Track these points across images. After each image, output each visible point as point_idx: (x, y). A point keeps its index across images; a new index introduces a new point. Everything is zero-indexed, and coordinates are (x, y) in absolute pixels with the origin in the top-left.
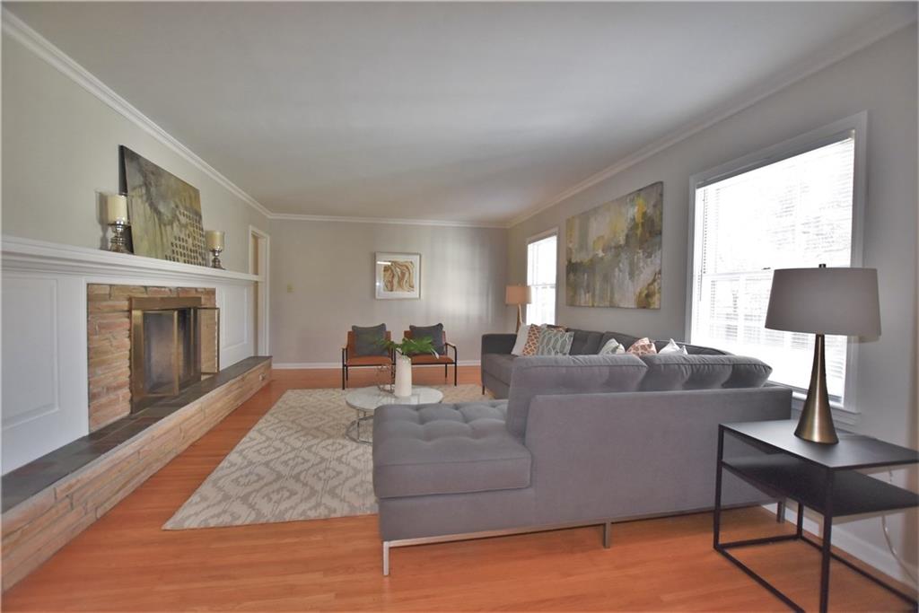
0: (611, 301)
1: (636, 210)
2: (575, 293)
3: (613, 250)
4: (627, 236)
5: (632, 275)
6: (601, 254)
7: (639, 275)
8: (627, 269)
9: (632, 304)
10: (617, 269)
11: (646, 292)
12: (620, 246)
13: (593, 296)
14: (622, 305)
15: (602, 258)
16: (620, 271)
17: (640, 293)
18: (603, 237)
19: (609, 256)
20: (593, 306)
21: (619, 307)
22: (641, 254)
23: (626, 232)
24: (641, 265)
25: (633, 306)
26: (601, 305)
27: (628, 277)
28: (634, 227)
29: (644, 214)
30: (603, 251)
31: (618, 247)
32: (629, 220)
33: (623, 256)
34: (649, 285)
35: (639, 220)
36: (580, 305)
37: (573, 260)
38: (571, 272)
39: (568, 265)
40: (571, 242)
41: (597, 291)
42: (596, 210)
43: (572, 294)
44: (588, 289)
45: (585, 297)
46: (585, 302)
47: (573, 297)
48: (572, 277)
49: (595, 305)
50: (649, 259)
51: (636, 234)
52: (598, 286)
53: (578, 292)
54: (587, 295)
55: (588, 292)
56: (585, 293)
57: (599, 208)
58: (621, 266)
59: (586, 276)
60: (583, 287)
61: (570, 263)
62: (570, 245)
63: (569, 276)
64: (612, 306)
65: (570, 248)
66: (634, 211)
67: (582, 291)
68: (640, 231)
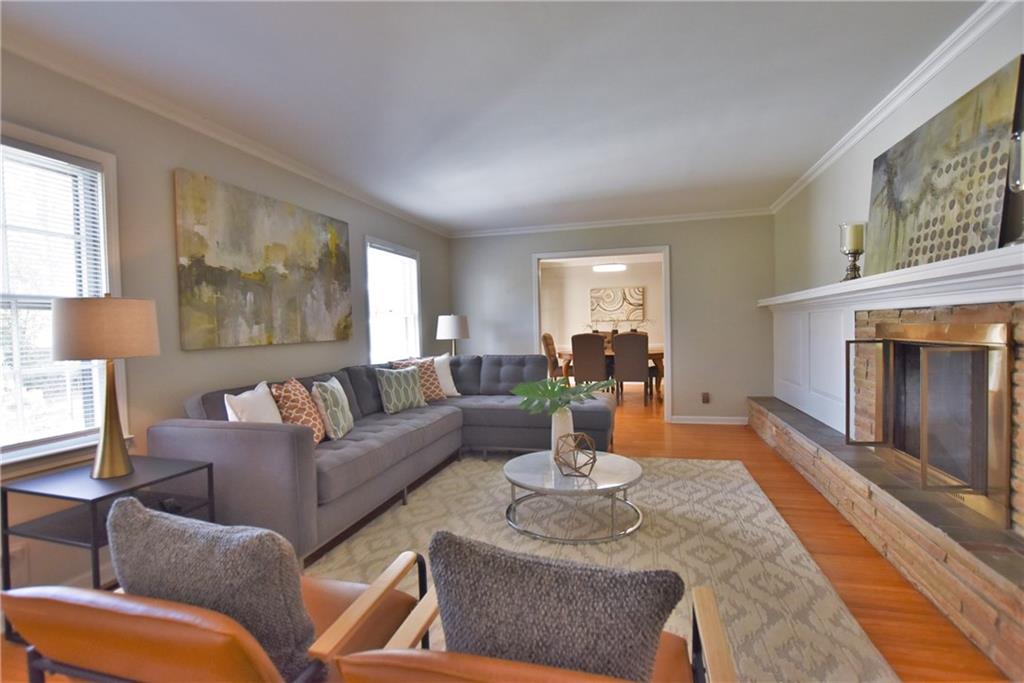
0: (303, 334)
1: (329, 236)
2: (221, 324)
3: (302, 270)
4: (320, 261)
5: (328, 305)
6: (281, 270)
7: (336, 307)
8: (322, 298)
9: (331, 337)
10: (309, 296)
11: (344, 324)
12: (312, 269)
13: (270, 328)
14: (319, 339)
15: (284, 276)
16: (313, 297)
17: (339, 325)
18: (283, 247)
19: (296, 277)
20: (270, 344)
21: (315, 342)
22: (337, 286)
23: (318, 255)
24: (338, 296)
25: (332, 339)
26: (286, 342)
27: (324, 307)
28: (326, 255)
29: (337, 246)
30: (285, 265)
31: (308, 269)
32: (321, 244)
33: (317, 283)
34: (347, 317)
35: (332, 247)
36: (237, 348)
37: (212, 260)
38: (204, 284)
39: (190, 267)
40: (199, 223)
41: (277, 323)
42: (269, 201)
43: (211, 326)
44: (256, 317)
45: (251, 332)
46: (251, 339)
47: (211, 331)
48: (206, 292)
49: (275, 342)
50: (345, 293)
51: (330, 263)
52: (278, 314)
53: (226, 322)
54: (256, 328)
55: (257, 323)
56: (250, 327)
57: (275, 201)
58: (315, 293)
59: (250, 296)
60: (243, 313)
61: (198, 261)
62: (198, 229)
63: (196, 289)
64: (305, 341)
65: (197, 234)
66: (327, 237)
67: (241, 320)
68: (334, 261)
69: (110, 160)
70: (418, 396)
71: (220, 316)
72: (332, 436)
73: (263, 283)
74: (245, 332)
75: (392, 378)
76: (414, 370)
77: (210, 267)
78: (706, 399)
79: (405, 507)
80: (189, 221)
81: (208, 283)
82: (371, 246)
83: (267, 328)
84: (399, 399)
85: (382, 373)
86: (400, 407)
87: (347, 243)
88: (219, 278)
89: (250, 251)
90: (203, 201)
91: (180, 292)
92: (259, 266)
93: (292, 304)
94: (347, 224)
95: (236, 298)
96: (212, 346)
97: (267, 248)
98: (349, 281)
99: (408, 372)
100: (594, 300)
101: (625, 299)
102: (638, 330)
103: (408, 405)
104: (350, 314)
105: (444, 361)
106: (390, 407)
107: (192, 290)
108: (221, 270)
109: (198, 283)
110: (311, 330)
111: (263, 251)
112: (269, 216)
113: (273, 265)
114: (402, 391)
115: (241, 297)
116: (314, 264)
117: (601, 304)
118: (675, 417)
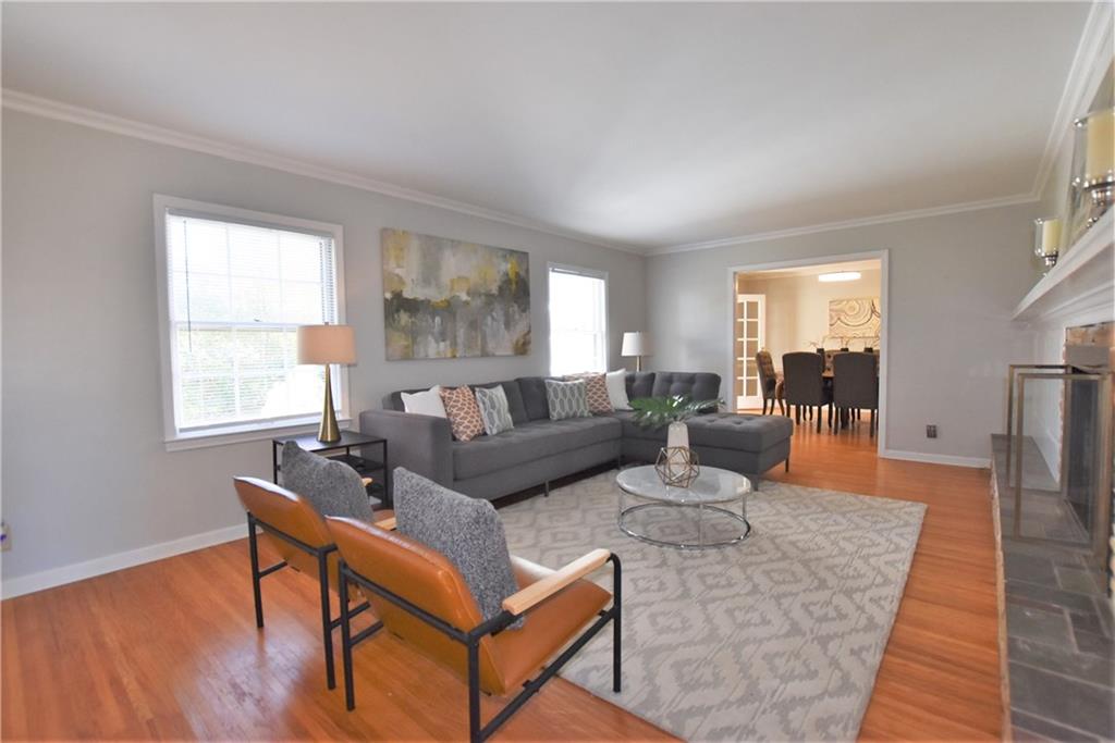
0: (483, 349)
1: (509, 266)
2: (414, 341)
3: (483, 297)
4: (500, 288)
5: (507, 325)
6: (464, 297)
7: (515, 327)
8: (502, 319)
9: (509, 352)
10: (489, 318)
12: (493, 295)
13: (454, 344)
14: (497, 353)
15: (467, 303)
16: (493, 318)
17: (517, 342)
18: (466, 279)
19: (478, 302)
20: (454, 357)
21: (494, 355)
22: (516, 308)
24: (517, 317)
25: (510, 354)
26: (467, 355)
27: (503, 326)
28: (507, 282)
29: (517, 274)
30: (468, 294)
31: (489, 295)
32: (501, 273)
33: (497, 306)
34: (526, 335)
35: (512, 276)
36: (426, 358)
37: (407, 294)
38: (402, 311)
39: (392, 299)
40: (399, 266)
41: (460, 340)
42: (455, 244)
43: (406, 343)
44: (442, 336)
45: (438, 347)
46: (438, 353)
47: (407, 347)
48: (404, 318)
49: (458, 355)
50: (524, 314)
51: (510, 290)
52: (461, 333)
53: (419, 339)
54: (442, 344)
55: (443, 341)
56: (437, 342)
57: (459, 242)
58: (494, 314)
59: (438, 319)
60: (433, 334)
61: (398, 295)
62: (398, 271)
63: (396, 316)
64: (485, 354)
65: (397, 275)
66: (508, 267)
67: (430, 338)
68: (514, 286)
69: (339, 230)
70: (582, 407)
71: (413, 334)
72: (488, 432)
73: (449, 309)
74: (433, 347)
75: (559, 389)
76: (581, 383)
77: (407, 299)
78: (932, 433)
79: (545, 499)
80: (392, 266)
81: (405, 311)
82: (553, 271)
83: (451, 345)
84: (563, 407)
85: (551, 384)
86: (563, 414)
87: (527, 271)
88: (412, 306)
89: (438, 286)
90: (402, 249)
91: (386, 318)
92: (446, 295)
93: (474, 325)
94: (526, 254)
95: (427, 321)
96: (408, 356)
97: (452, 281)
98: (528, 303)
99: (575, 385)
100: (833, 314)
101: (873, 312)
102: (875, 349)
103: (571, 413)
104: (529, 332)
105: (618, 377)
106: (554, 415)
107: (393, 317)
108: (415, 301)
109: (398, 311)
110: (491, 345)
111: (449, 283)
112: (454, 255)
113: (458, 294)
114: (566, 401)
115: (430, 321)
116: (495, 291)
117: (842, 318)
118: (891, 451)
